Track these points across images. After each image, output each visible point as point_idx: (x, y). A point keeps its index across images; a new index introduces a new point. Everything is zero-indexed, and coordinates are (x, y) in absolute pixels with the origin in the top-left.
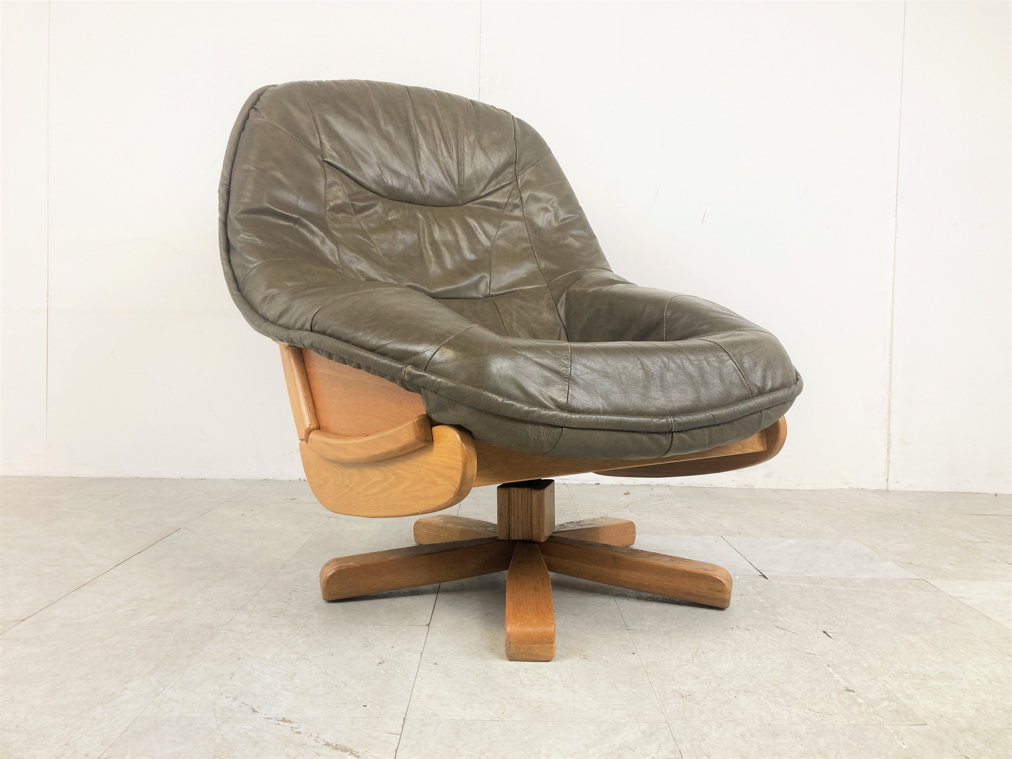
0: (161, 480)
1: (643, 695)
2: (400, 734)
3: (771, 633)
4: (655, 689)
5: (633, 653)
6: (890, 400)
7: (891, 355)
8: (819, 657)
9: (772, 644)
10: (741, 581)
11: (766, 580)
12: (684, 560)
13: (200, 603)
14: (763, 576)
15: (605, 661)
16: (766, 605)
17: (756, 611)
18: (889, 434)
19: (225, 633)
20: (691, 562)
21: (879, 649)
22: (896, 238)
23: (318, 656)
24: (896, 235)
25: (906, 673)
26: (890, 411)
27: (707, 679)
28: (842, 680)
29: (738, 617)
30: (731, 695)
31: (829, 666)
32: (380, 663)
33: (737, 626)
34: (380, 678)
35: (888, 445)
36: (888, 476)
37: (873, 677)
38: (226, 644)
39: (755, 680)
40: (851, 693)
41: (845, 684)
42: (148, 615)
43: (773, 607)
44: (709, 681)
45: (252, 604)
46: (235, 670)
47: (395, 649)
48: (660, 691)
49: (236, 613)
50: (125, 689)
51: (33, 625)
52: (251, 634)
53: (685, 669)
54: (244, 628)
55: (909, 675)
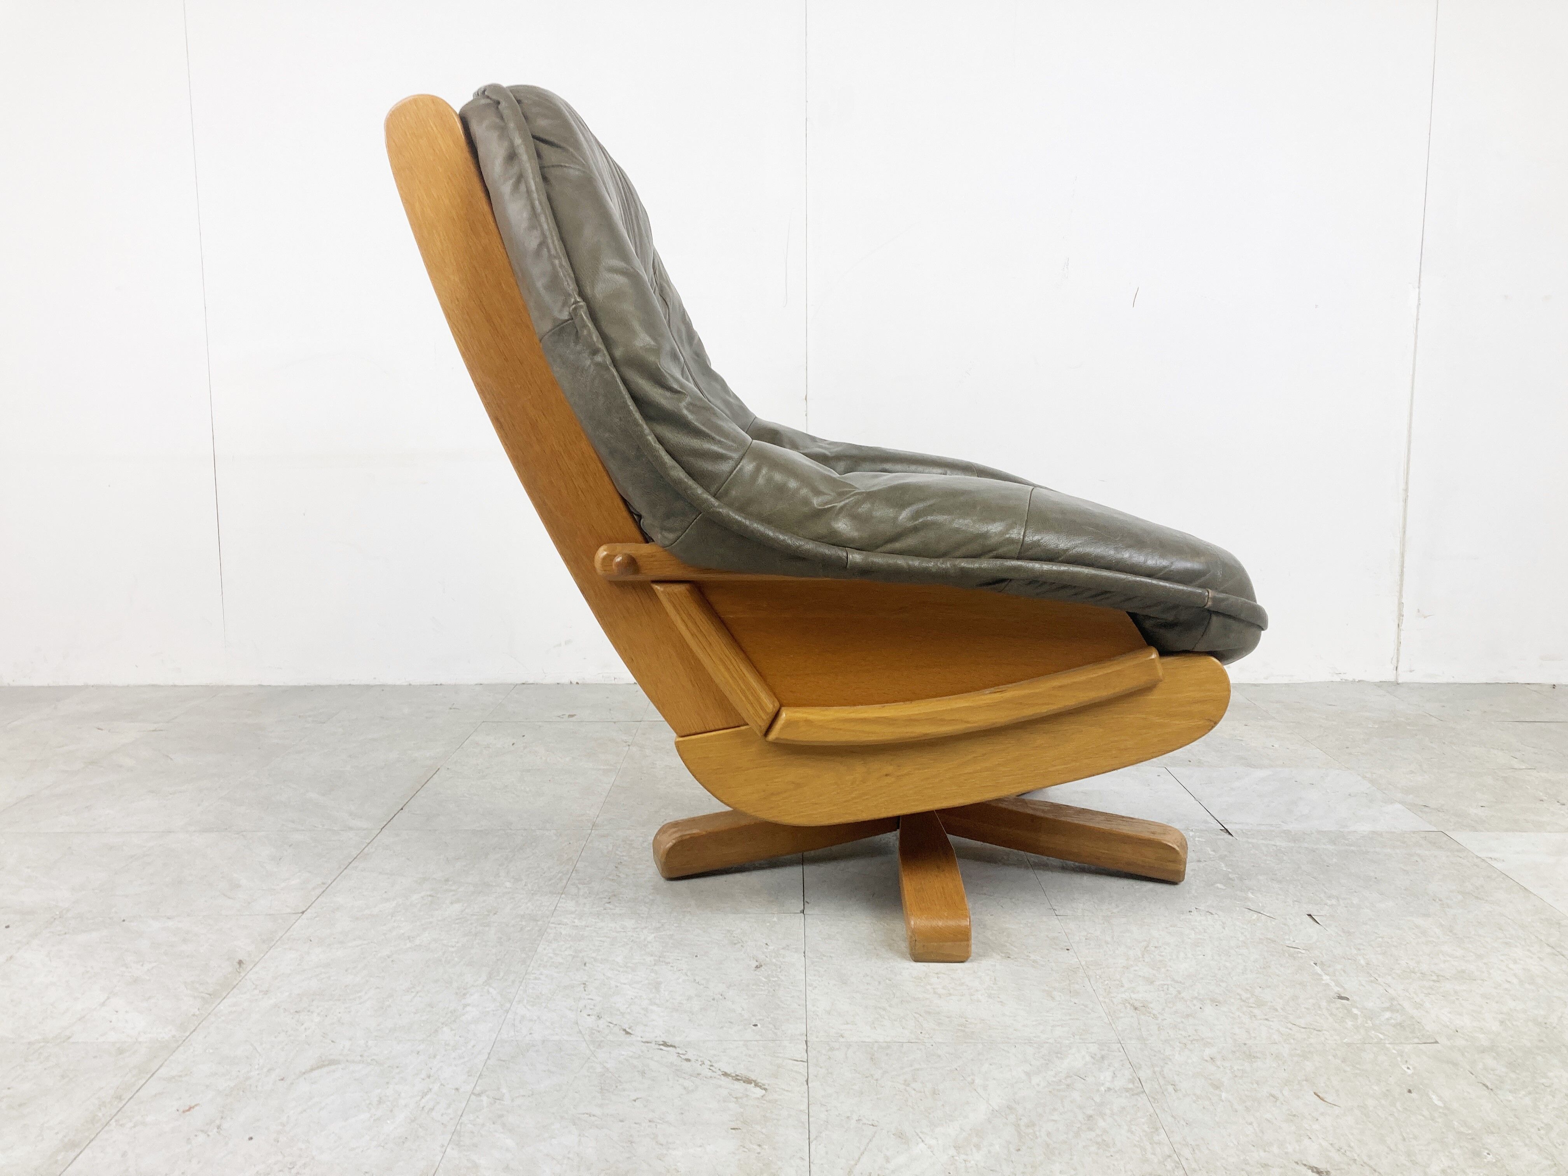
0: (382, 687)
1: (1086, 1006)
2: (806, 1060)
3: (1240, 917)
4: (1101, 999)
5: (1068, 950)
6: (1403, 555)
7: (1406, 490)
8: (1303, 952)
9: (1242, 933)
10: (1197, 839)
11: (1230, 836)
12: (1124, 819)
13: (508, 884)
14: (1225, 831)
15: (1034, 961)
17: (1219, 885)
18: (1401, 604)
19: (555, 928)
20: (1134, 821)
21: (1380, 939)
22: (1418, 319)
23: (679, 958)
24: (1418, 315)
25: (1413, 972)
26: (1402, 571)
27: (1164, 985)
28: (1333, 984)
29: (1196, 894)
30: (1195, 1005)
31: (1316, 964)
32: (757, 967)
33: (1196, 909)
34: (763, 988)
35: (1399, 620)
36: (1398, 661)
37: (1372, 979)
38: (562, 943)
39: (1224, 985)
40: (1344, 1001)
41: (1337, 989)
42: (452, 903)
43: (1241, 879)
44: (1166, 986)
45: (574, 884)
46: (585, 979)
47: (771, 948)
48: (1107, 1000)
49: (558, 898)
50: (465, 1006)
51: (317, 919)
52: (587, 929)
53: (1135, 971)
54: (576, 921)
55: (1418, 975)
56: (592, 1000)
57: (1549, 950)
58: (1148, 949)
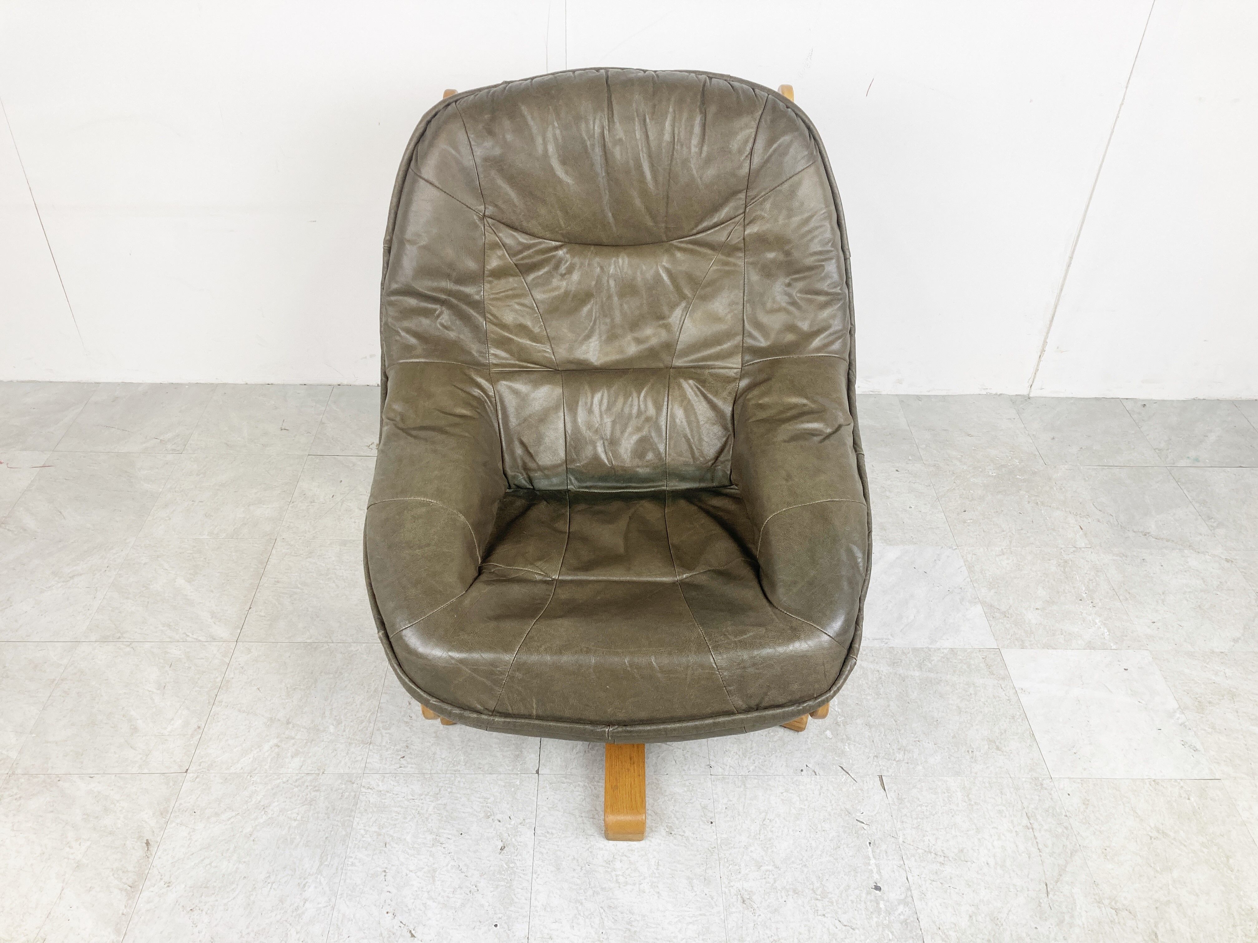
1: (712, 898)
3: (833, 779)
4: (723, 889)
5: (712, 823)
6: (1056, 306)
8: (865, 827)
9: (831, 801)
13: (332, 729)
15: (687, 838)
16: (840, 720)
18: (1045, 342)
19: (366, 794)
21: (919, 808)
23: (450, 836)
25: (930, 853)
26: (1053, 318)
27: (767, 871)
28: (875, 869)
29: (810, 746)
30: (782, 897)
31: (870, 843)
32: (501, 849)
33: (807, 766)
34: (504, 877)
35: (1041, 353)
36: (1033, 382)
37: (902, 863)
38: (370, 815)
39: (806, 870)
40: (877, 892)
41: (876, 877)
42: (292, 757)
43: (845, 723)
44: (767, 873)
45: (378, 730)
46: (385, 865)
47: (513, 823)
48: (727, 890)
49: (367, 750)
50: (306, 900)
51: (197, 780)
52: (388, 795)
53: (752, 852)
54: (380, 783)
55: (933, 855)
56: (390, 892)
57: (1025, 821)
58: (764, 823)
